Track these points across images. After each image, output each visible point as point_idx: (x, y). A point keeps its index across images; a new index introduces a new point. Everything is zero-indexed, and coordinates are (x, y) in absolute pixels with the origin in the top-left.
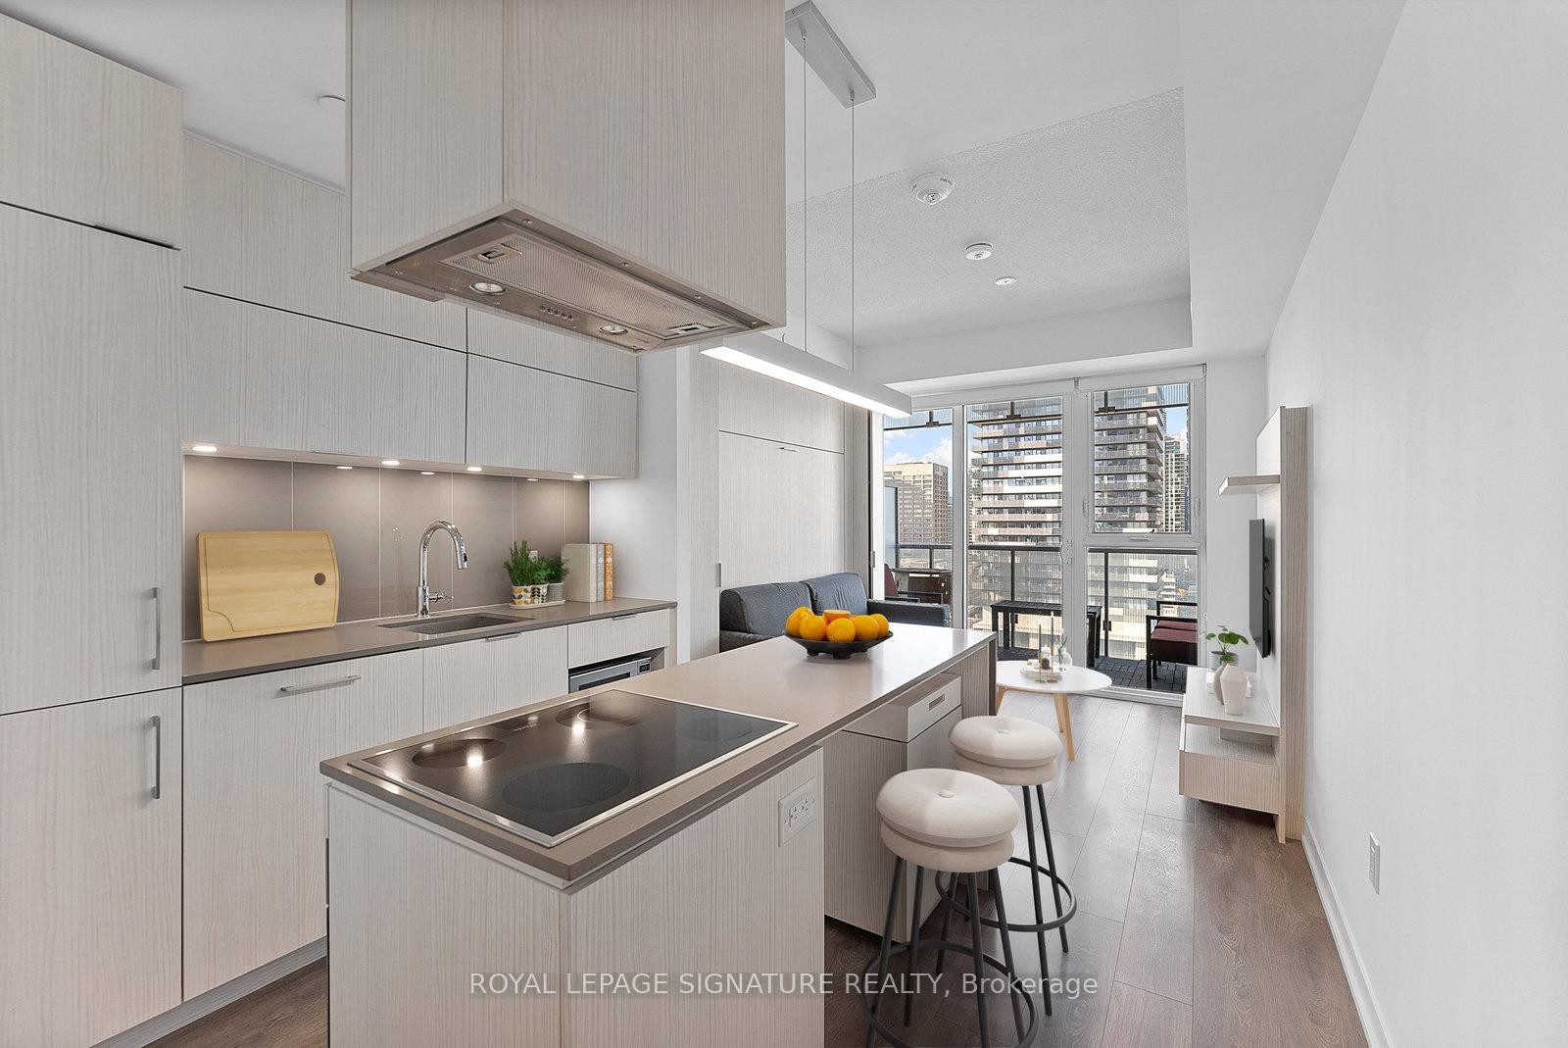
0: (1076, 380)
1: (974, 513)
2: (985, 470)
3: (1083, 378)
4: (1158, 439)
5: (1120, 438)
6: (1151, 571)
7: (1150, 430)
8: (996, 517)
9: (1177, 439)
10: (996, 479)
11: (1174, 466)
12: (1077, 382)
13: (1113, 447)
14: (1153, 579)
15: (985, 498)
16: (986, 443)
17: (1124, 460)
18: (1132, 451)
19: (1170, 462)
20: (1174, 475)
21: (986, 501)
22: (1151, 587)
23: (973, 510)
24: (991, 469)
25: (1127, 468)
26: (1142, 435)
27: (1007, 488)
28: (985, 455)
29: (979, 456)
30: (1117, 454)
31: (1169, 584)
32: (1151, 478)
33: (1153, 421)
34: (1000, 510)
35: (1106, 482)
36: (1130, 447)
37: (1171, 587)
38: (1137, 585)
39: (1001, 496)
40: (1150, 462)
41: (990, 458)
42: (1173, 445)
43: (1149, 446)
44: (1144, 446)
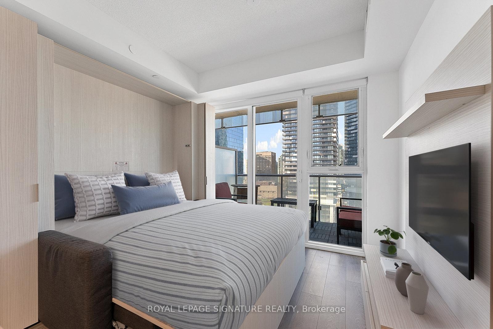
0: (304, 90)
1: (283, 167)
2: (286, 154)
3: (307, 89)
4: (337, 145)
5: (326, 145)
6: (334, 184)
7: (334, 142)
8: (289, 168)
9: (342, 145)
10: (290, 156)
11: (341, 153)
12: (304, 91)
13: (323, 147)
14: (335, 186)
15: (286, 162)
16: (286, 146)
17: (327, 151)
18: (329, 148)
19: (340, 152)
20: (341, 156)
21: (287, 163)
22: (334, 189)
23: (283, 166)
24: (288, 153)
25: (328, 153)
26: (332, 143)
27: (293, 159)
28: (286, 149)
29: (284, 149)
30: (325, 149)
31: (339, 188)
32: (334, 156)
33: (335, 139)
34: (291, 166)
35: (322, 158)
36: (329, 147)
37: (340, 189)
38: (330, 188)
39: (291, 162)
40: (334, 151)
41: (288, 150)
42: (341, 147)
43: (334, 147)
44: (333, 147)
